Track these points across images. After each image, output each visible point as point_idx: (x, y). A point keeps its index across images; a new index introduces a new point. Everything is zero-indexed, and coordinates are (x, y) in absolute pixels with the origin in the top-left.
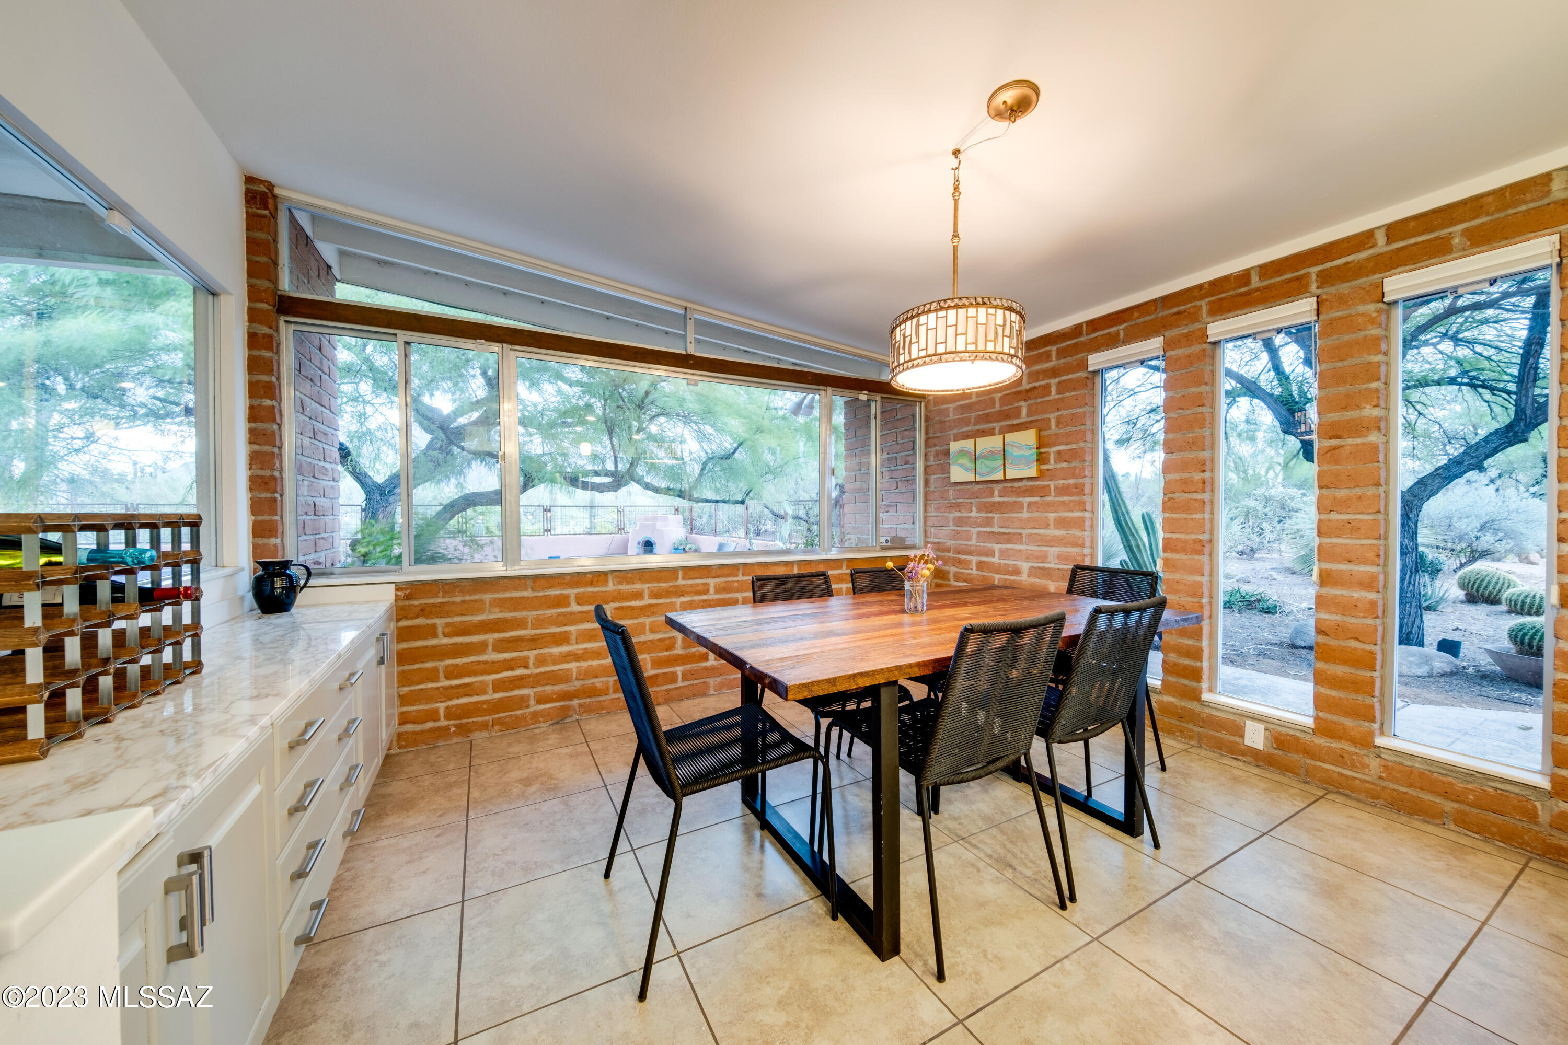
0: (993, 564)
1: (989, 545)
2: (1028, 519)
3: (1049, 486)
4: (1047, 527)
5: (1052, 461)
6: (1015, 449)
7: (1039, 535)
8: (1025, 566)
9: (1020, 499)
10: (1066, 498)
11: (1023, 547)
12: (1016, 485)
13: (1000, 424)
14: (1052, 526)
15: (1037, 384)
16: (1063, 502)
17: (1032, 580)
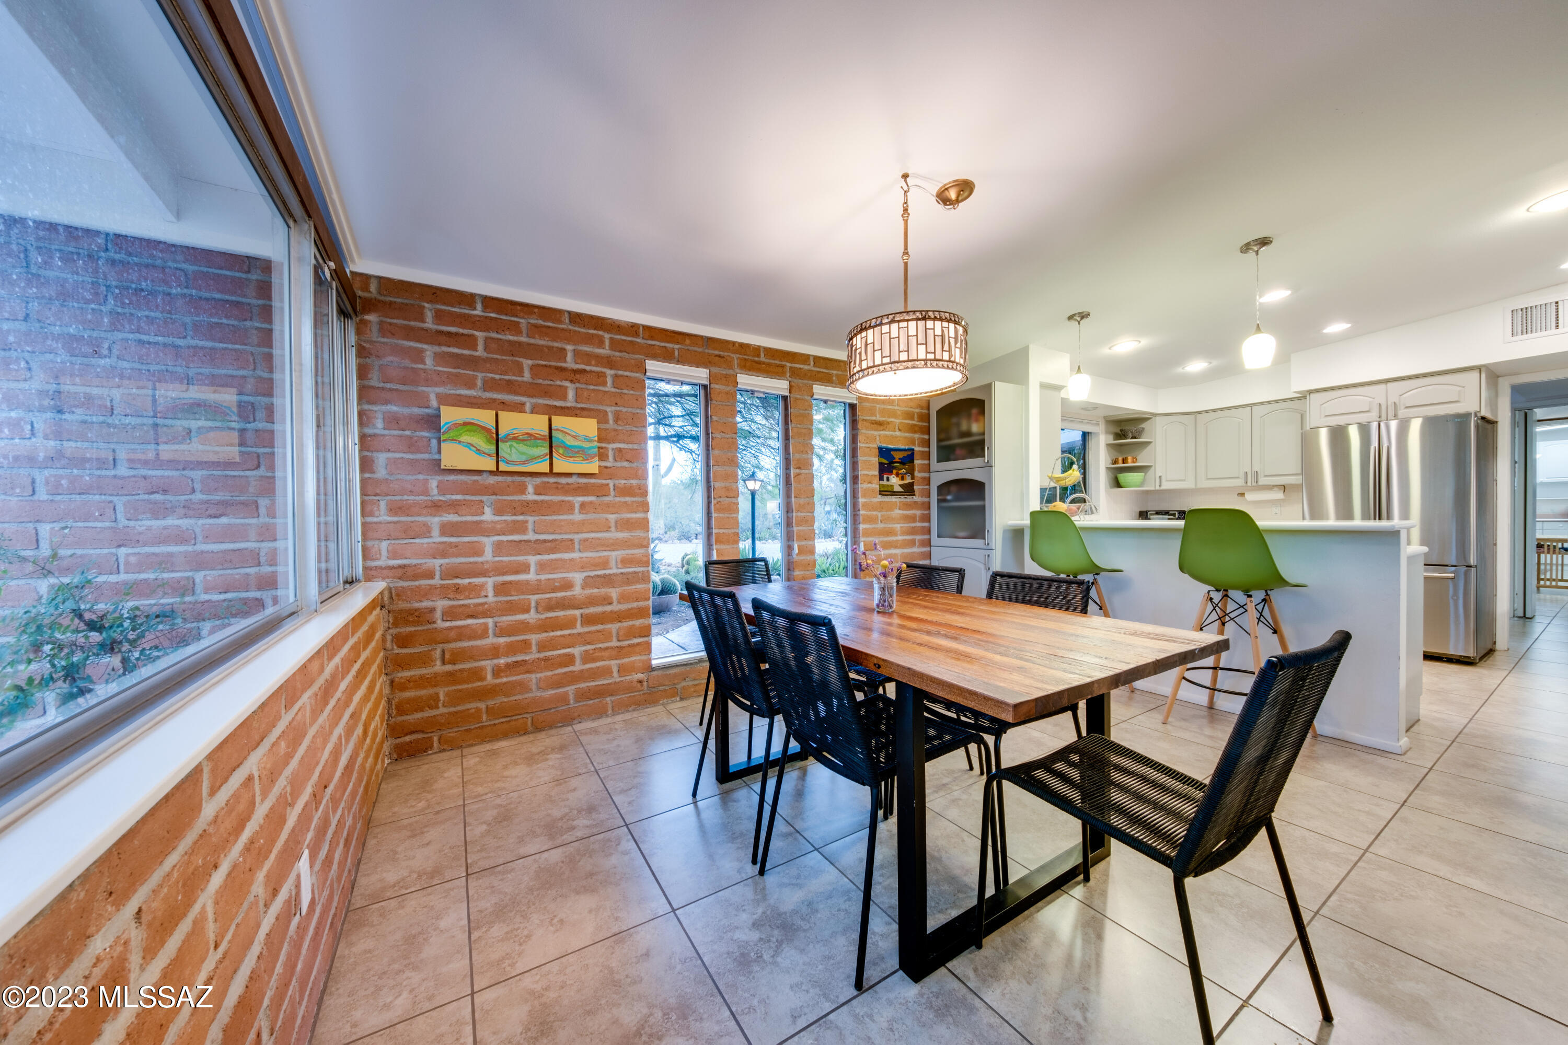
0: (527, 582)
1: (521, 558)
2: (583, 523)
3: (608, 485)
4: (608, 530)
5: (611, 458)
6: (569, 437)
7: (599, 539)
8: (577, 577)
9: (570, 498)
10: (628, 499)
11: (575, 555)
12: (563, 480)
13: (534, 400)
14: (613, 529)
15: (588, 368)
16: (625, 502)
17: (588, 591)
